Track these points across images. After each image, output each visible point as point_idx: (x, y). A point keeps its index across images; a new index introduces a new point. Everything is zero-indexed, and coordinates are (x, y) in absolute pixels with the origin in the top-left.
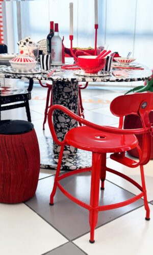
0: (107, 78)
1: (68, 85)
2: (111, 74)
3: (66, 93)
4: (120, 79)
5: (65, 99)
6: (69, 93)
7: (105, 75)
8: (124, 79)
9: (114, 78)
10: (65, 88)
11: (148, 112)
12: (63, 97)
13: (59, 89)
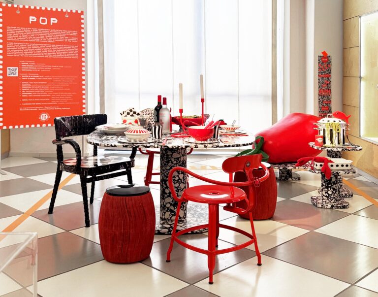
0: (217, 144)
1: (177, 151)
2: (219, 141)
3: (175, 158)
4: (228, 145)
5: (174, 164)
6: (178, 159)
7: (214, 142)
8: (231, 145)
9: (223, 144)
10: (174, 154)
11: (252, 169)
12: (172, 162)
13: (167, 155)
